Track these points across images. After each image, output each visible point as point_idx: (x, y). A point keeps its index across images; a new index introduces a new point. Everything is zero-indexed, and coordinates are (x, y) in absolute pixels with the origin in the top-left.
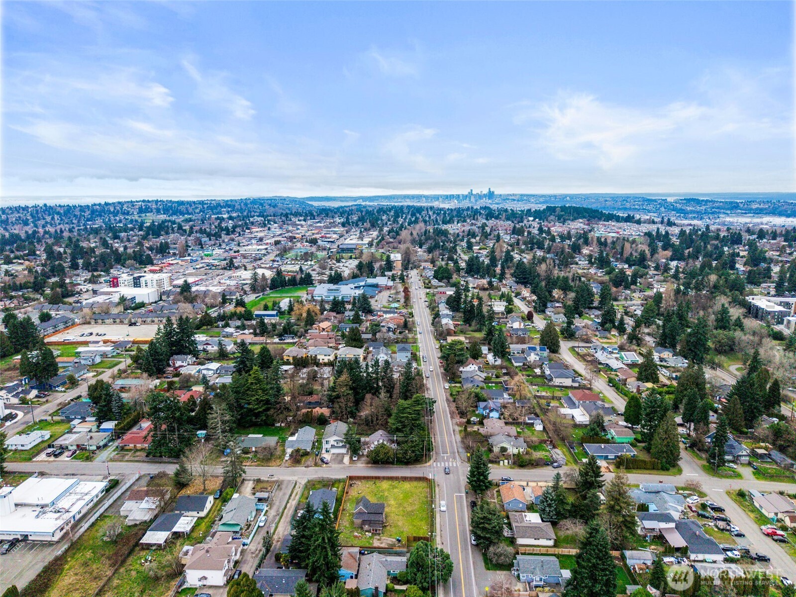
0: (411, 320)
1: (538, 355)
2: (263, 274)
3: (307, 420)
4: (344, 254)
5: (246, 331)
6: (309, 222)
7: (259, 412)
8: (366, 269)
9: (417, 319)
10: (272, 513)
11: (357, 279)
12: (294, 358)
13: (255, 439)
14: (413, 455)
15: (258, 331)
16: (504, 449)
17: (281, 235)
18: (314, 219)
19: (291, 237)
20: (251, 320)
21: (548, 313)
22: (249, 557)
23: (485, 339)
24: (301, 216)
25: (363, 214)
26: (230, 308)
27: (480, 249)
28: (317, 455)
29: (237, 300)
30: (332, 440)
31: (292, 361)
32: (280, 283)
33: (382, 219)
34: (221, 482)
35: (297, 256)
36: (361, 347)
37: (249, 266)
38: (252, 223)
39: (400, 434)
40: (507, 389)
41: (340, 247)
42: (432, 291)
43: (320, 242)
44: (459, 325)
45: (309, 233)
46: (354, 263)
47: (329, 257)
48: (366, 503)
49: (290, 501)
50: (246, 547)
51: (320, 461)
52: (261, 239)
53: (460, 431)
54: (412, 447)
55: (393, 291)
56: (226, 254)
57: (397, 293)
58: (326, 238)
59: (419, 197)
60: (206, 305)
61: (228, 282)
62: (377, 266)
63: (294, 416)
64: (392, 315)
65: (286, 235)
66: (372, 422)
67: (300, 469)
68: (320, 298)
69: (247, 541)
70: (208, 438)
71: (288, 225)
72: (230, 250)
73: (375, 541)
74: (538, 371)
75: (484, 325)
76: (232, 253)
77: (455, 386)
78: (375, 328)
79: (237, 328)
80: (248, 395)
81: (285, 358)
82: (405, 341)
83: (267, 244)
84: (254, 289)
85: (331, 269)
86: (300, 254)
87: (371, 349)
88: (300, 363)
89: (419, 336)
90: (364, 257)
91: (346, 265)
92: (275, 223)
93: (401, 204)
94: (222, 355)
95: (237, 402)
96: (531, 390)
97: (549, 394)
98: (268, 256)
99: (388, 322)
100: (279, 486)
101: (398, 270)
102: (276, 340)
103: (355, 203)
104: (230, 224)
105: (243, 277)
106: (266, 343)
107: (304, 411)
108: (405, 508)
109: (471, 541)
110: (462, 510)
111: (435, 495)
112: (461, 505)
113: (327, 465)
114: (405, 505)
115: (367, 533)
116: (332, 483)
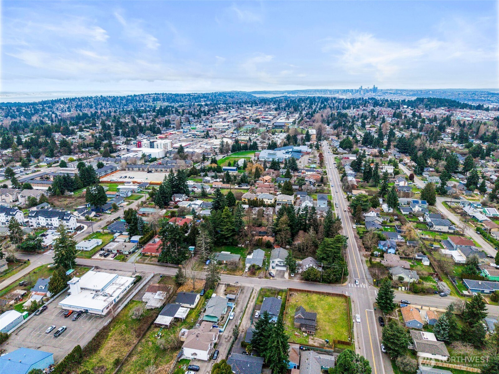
0: (325, 176)
1: (421, 207)
2: (227, 142)
3: (259, 245)
4: (277, 129)
5: (218, 180)
6: (254, 108)
7: (228, 237)
8: (292, 140)
9: (329, 176)
10: (238, 310)
11: (287, 147)
12: (249, 200)
13: (226, 255)
14: (335, 277)
15: (225, 180)
16: (401, 279)
17: (237, 116)
18: (257, 106)
19: (243, 117)
20: (220, 172)
21: (425, 175)
22: (223, 341)
23: (380, 193)
24: (249, 103)
25: (289, 102)
26: (207, 164)
27: (370, 127)
28: (267, 270)
29: (212, 159)
30: (277, 261)
31: (247, 202)
32: (237, 148)
33: (301, 106)
34: (204, 283)
35: (247, 130)
36: (291, 195)
37: (218, 136)
38: (219, 108)
39: (325, 262)
40: (400, 232)
41: (274, 124)
42: (339, 156)
43: (261, 121)
44: (360, 181)
45: (255, 115)
46: (284, 135)
47: (267, 131)
48: (304, 312)
49: (249, 302)
50: (221, 333)
51: (268, 275)
52: (225, 119)
53: (367, 261)
54: (334, 272)
55: (311, 156)
56: (204, 128)
57: (315, 157)
58: (265, 118)
59: (325, 91)
60: (193, 161)
61: (206, 146)
62: (299, 137)
63: (250, 241)
64: (312, 173)
65: (240, 116)
66: (303, 250)
67: (255, 279)
68: (264, 159)
69: (222, 330)
70: (196, 253)
71: (241, 109)
72: (207, 125)
73: (310, 340)
74: (421, 219)
75: (379, 183)
76: (208, 128)
77: (360, 227)
78: (301, 181)
79: (212, 177)
80: (221, 225)
81: (243, 199)
82: (322, 191)
83: (228, 122)
84: (222, 151)
85: (269, 139)
86: (249, 129)
87: (299, 196)
88: (253, 204)
89: (331, 188)
90: (290, 131)
91: (278, 136)
92: (233, 108)
93: (313, 96)
94: (204, 195)
95: (215, 229)
96: (418, 233)
97: (430, 237)
98: (229, 130)
99: (309, 178)
100: (242, 290)
101: (314, 141)
102: (237, 187)
103: (283, 95)
104: (206, 109)
105: (215, 143)
106: (230, 189)
107: (256, 238)
108: (330, 316)
109: (381, 349)
110: (372, 323)
111: (351, 309)
112: (372, 319)
113: (273, 278)
114: (330, 314)
115: (304, 334)
116: (278, 292)
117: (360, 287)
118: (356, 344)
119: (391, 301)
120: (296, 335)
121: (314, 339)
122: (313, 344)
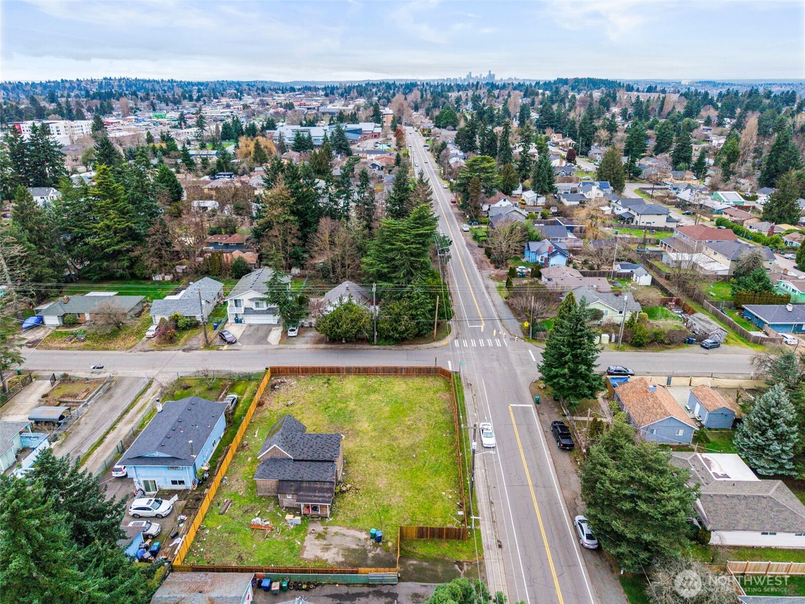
28: (214, 328)
108: (395, 439)
110: (534, 443)
111: (464, 409)
112: (530, 431)
113: (231, 347)
114: (397, 433)
115: (289, 517)
116: (233, 382)
117: (487, 346)
118: (486, 530)
120: (255, 528)
121: (326, 533)
122: (317, 559)
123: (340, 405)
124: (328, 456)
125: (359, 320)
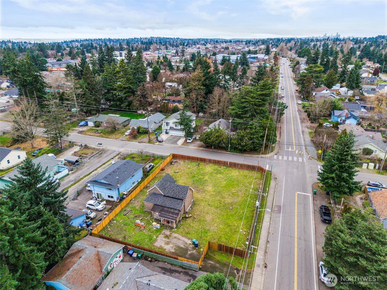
108: (223, 198)
109: (319, 275)
110: (306, 214)
112: (305, 208)
113: (160, 143)
114: (225, 194)
115: (154, 223)
116: (154, 158)
117: (293, 161)
118: (259, 256)
119: (351, 175)
120: (137, 225)
121: (170, 236)
122: (161, 248)
123: (200, 177)
124: (181, 197)
125: (221, 137)
